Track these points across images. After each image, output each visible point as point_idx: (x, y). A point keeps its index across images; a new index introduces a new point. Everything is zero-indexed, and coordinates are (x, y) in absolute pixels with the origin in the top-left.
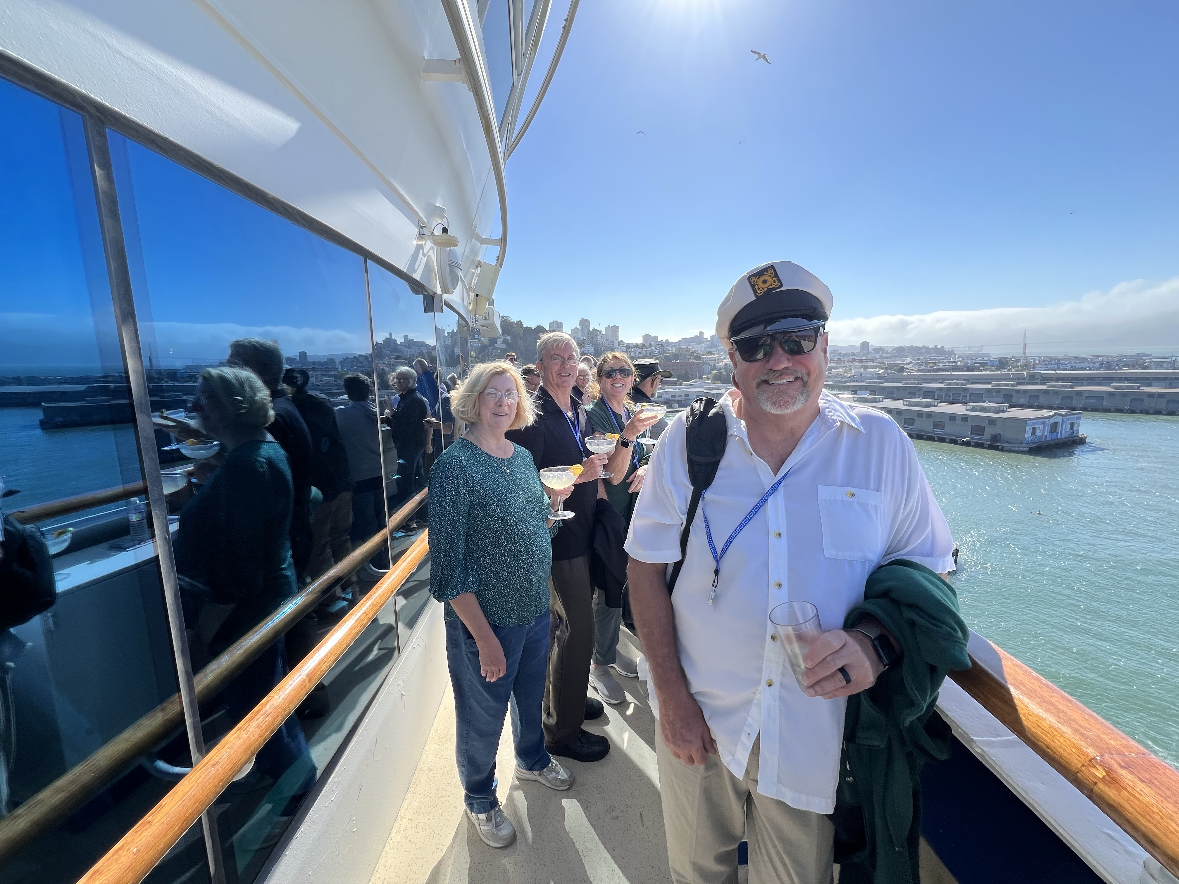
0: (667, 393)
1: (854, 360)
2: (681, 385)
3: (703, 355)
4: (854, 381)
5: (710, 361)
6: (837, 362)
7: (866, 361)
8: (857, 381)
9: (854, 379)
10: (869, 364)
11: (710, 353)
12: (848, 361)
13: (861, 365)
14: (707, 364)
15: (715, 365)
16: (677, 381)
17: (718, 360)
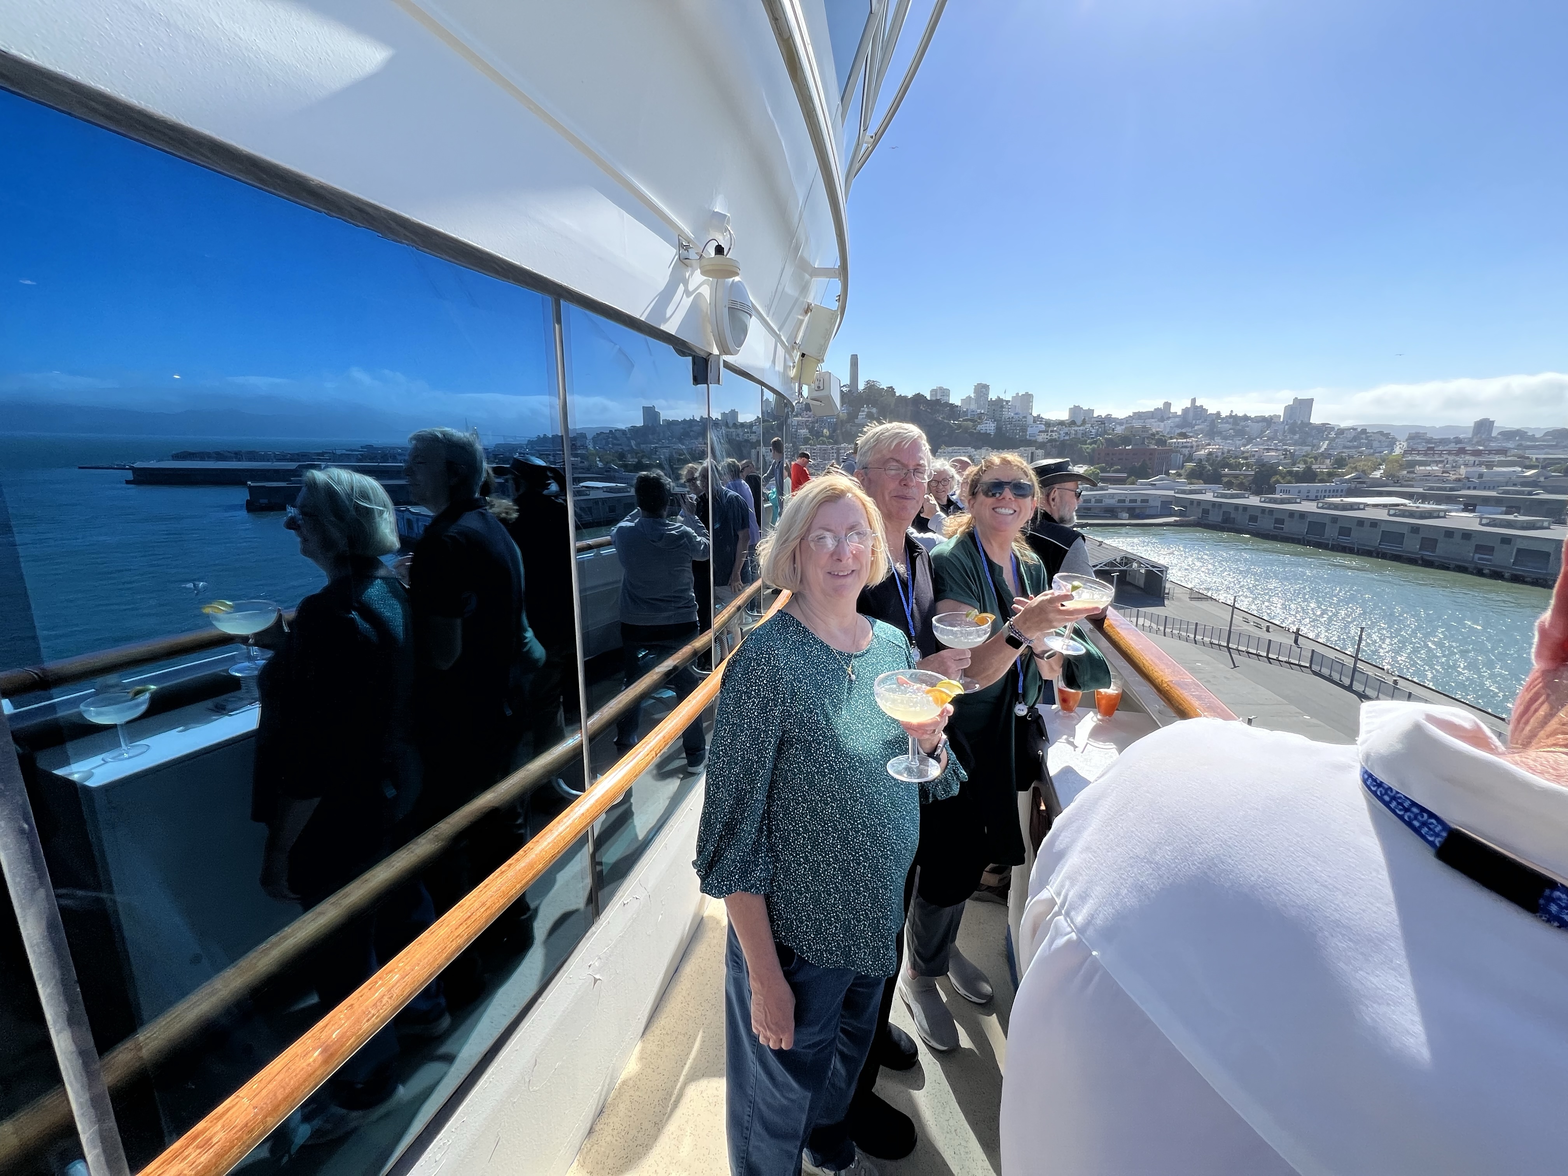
0: (1112, 496)
1: (1462, 451)
2: (1133, 483)
3: (1171, 438)
4: (1469, 488)
5: (1183, 447)
6: (1426, 455)
7: (1489, 454)
8: (1475, 488)
9: (1468, 484)
10: (1497, 458)
11: (1184, 435)
12: (1450, 453)
13: (1477, 459)
14: (1177, 452)
15: (1191, 455)
16: (1128, 478)
17: (1198, 446)
